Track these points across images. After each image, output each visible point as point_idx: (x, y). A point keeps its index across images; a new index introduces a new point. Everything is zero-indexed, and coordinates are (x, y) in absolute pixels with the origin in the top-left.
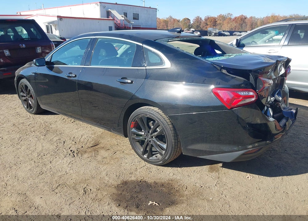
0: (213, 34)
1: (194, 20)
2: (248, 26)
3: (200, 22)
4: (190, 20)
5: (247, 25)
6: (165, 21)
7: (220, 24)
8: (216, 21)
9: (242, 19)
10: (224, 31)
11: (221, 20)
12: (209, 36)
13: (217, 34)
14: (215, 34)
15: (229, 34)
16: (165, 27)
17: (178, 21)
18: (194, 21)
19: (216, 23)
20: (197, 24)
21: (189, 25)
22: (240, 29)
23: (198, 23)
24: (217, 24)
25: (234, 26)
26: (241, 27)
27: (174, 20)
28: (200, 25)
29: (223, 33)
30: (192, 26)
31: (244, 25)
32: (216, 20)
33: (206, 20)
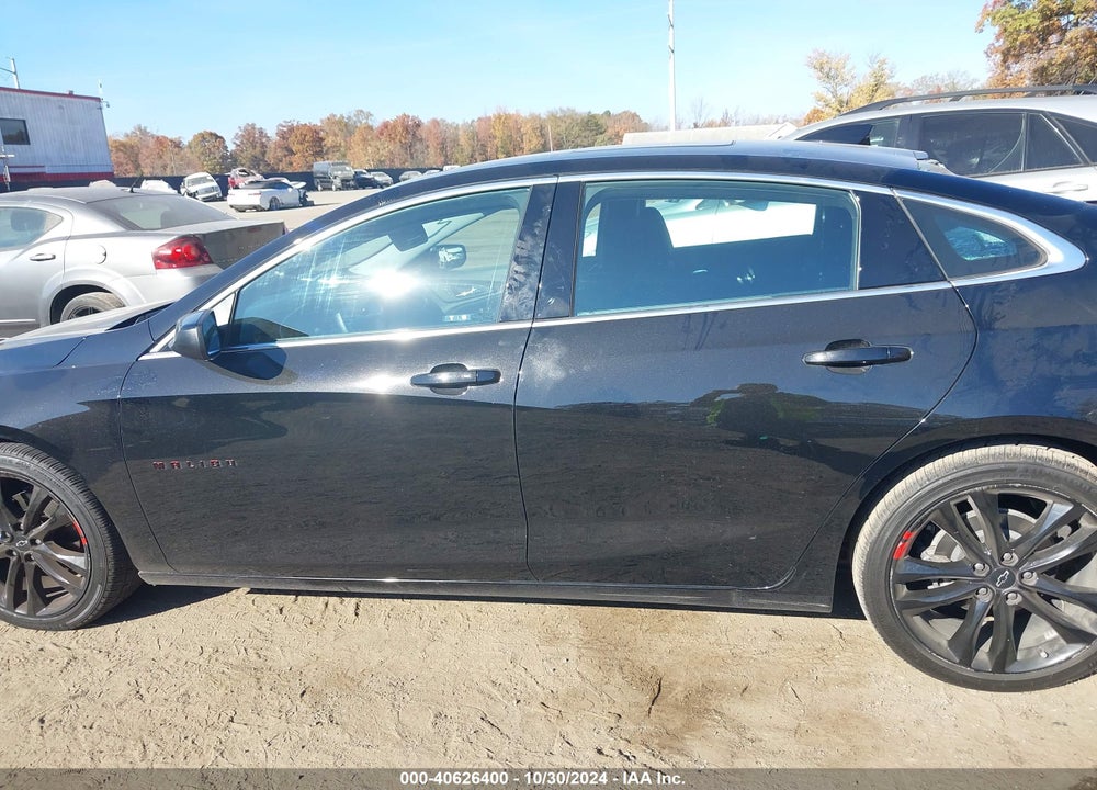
0: (337, 182)
1: (237, 136)
2: (432, 151)
3: (263, 146)
4: (221, 138)
5: (428, 147)
6: (123, 145)
7: (336, 147)
8: (322, 140)
9: (406, 129)
10: (369, 171)
11: (336, 135)
12: (324, 189)
13: (352, 183)
14: (344, 181)
15: (387, 178)
16: (130, 167)
17: (177, 145)
18: (238, 142)
19: (320, 146)
20: (250, 152)
21: (224, 158)
22: (406, 161)
23: (254, 147)
24: (325, 149)
25: (385, 152)
26: (412, 154)
27: (160, 141)
28: (264, 153)
29: (368, 176)
30: (236, 161)
31: (418, 146)
32: (318, 133)
33: (283, 136)
